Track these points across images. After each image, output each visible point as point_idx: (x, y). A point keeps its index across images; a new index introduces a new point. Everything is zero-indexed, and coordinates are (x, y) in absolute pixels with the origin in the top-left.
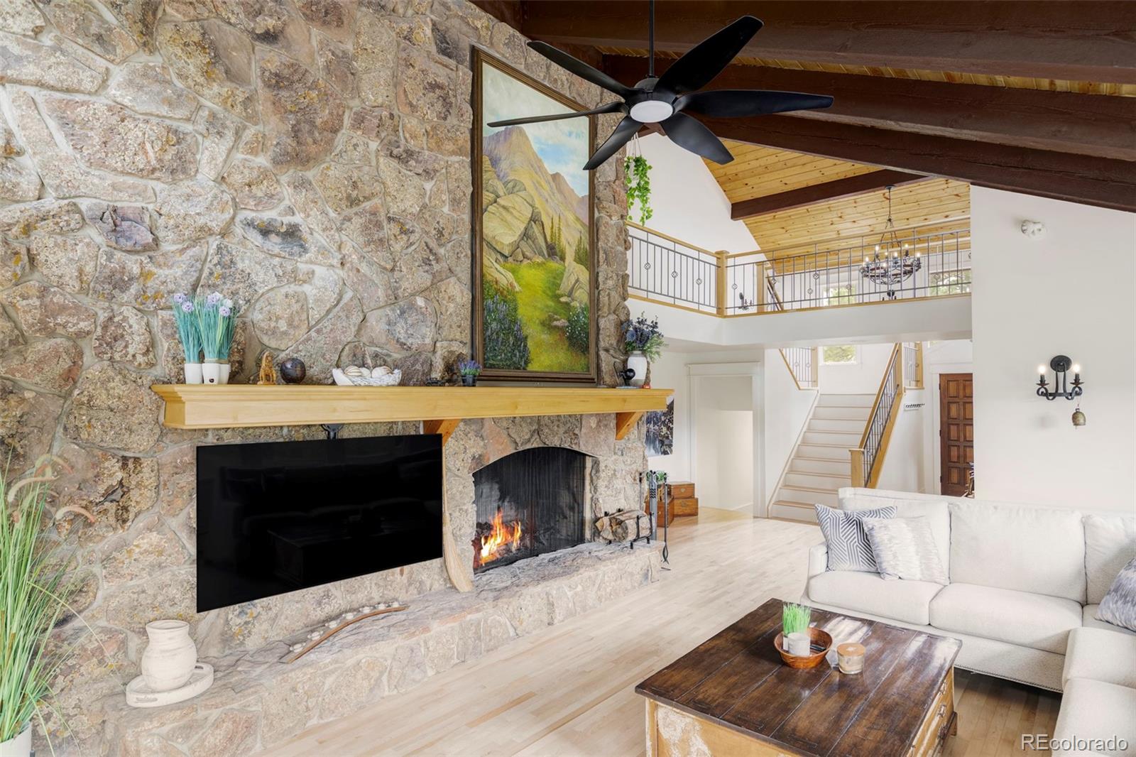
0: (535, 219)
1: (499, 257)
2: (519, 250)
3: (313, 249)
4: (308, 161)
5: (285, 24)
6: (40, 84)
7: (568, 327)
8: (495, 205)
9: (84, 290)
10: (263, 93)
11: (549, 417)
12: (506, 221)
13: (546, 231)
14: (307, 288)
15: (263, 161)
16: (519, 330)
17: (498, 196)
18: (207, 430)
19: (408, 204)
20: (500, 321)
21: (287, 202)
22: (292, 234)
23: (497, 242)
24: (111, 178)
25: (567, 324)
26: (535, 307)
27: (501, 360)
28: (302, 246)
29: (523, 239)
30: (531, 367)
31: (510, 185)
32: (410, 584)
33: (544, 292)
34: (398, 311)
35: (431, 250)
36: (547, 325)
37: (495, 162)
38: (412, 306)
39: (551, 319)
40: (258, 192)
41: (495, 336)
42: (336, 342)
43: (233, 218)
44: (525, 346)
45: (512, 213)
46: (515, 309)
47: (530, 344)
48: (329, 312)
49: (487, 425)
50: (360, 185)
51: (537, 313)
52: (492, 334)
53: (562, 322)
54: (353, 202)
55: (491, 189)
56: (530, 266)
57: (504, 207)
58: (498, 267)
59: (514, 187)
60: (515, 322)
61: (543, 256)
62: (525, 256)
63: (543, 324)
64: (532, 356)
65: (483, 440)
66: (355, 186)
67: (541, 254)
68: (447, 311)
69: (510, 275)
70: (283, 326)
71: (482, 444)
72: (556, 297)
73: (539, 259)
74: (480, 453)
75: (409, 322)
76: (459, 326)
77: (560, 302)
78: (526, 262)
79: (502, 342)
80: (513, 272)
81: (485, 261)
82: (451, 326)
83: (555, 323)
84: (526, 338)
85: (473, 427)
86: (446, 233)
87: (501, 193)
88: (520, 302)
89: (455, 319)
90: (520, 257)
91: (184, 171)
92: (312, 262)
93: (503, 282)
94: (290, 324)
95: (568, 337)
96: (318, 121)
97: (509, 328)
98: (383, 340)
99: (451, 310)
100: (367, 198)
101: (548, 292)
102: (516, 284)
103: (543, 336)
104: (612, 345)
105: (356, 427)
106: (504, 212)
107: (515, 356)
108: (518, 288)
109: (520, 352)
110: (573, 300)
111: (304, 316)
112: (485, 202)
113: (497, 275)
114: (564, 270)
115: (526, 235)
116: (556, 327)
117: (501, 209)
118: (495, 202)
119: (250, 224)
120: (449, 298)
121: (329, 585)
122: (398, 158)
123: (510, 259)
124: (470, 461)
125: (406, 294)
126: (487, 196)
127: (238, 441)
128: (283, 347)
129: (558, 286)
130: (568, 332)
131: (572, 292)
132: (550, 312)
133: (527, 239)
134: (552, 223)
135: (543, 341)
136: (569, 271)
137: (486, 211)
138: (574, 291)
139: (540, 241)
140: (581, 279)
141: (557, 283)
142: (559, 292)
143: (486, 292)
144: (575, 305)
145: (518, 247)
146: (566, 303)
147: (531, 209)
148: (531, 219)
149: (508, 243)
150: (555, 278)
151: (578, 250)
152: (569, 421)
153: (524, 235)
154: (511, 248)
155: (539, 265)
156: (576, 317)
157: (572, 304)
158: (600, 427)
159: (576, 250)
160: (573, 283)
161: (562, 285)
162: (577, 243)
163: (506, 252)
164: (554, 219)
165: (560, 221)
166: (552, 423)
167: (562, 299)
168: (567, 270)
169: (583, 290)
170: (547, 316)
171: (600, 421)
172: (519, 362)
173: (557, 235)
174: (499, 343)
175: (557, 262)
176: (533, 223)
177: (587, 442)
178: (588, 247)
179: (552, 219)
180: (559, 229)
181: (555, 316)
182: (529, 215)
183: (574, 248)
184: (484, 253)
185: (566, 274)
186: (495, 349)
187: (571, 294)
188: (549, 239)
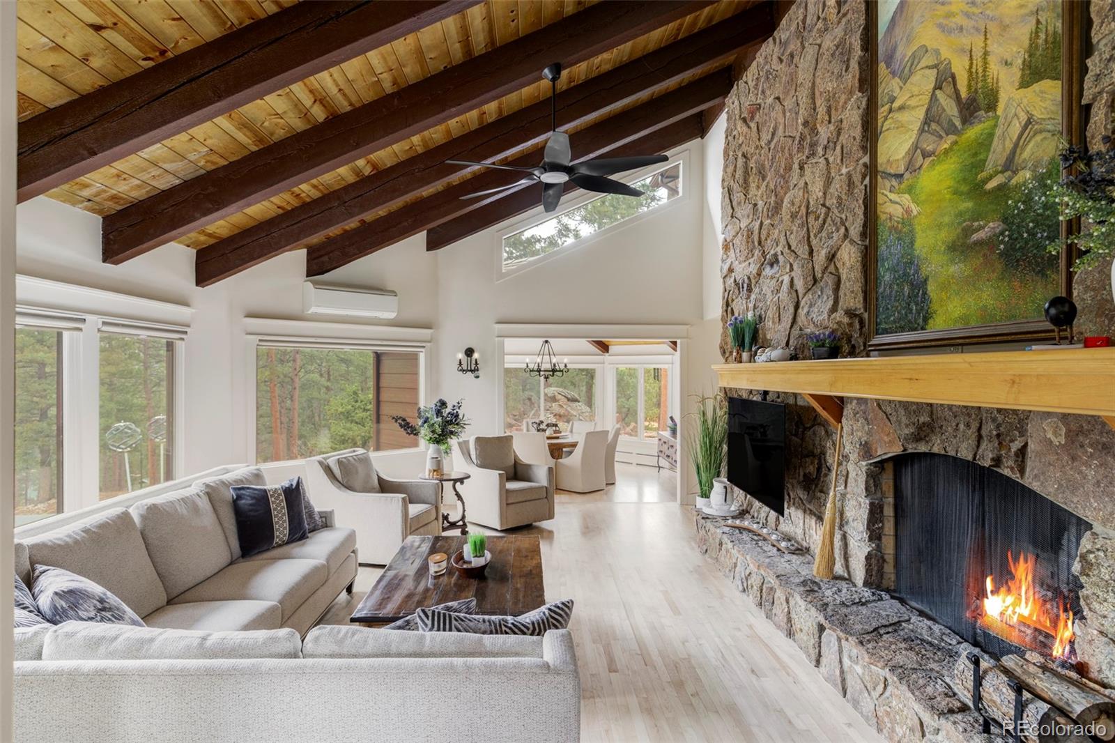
0: (945, 79)
1: (894, 182)
2: (919, 150)
3: (781, 265)
4: (781, 204)
6: (734, 237)
7: (1002, 233)
8: (890, 115)
10: (770, 176)
11: (950, 407)
12: (902, 126)
13: (959, 86)
14: (780, 295)
15: (769, 220)
16: (918, 270)
17: (894, 100)
19: (818, 191)
20: (894, 269)
21: (776, 240)
22: (777, 260)
23: (891, 164)
24: (743, 265)
25: (1001, 227)
26: (939, 226)
27: (894, 322)
28: (779, 266)
29: (923, 131)
30: (932, 325)
31: (907, 70)
33: (955, 192)
34: (820, 292)
35: (833, 222)
36: (960, 247)
38: (827, 283)
39: (968, 232)
40: (769, 241)
41: (888, 291)
43: (762, 264)
44: (925, 293)
45: (908, 107)
46: (912, 243)
47: (931, 288)
48: (784, 308)
49: (870, 406)
50: (794, 201)
51: (943, 234)
52: (885, 289)
53: (993, 227)
54: (793, 217)
55: (886, 100)
56: (933, 164)
57: (900, 109)
58: (893, 196)
59: (912, 65)
60: (912, 263)
61: (955, 130)
62: (925, 155)
63: (952, 248)
64: (934, 306)
65: (868, 423)
66: (794, 204)
67: (951, 129)
68: (843, 279)
69: (906, 200)
70: (771, 323)
71: (867, 428)
72: (977, 190)
73: (949, 142)
74: (866, 439)
75: (824, 300)
76: (852, 292)
77: (986, 193)
78: (927, 163)
79: (896, 297)
80: (910, 190)
81: (880, 199)
82: (845, 295)
83: (975, 237)
84: (926, 280)
85: (862, 408)
86: (844, 197)
87: (896, 91)
88: (918, 228)
89: (848, 285)
90: (920, 160)
91: (755, 247)
92: (782, 275)
93: (897, 212)
94: (773, 322)
95: (1001, 255)
96: (782, 171)
97: (904, 274)
98: (806, 322)
99: (844, 277)
100: (800, 208)
101: (963, 188)
102: (913, 206)
103: (953, 269)
106: (900, 116)
107: (911, 311)
108: (915, 210)
109: (917, 304)
110: (1015, 172)
111: (778, 314)
112: (880, 123)
113: (892, 209)
114: (996, 126)
115: (927, 121)
116: (980, 243)
117: (896, 115)
118: (890, 111)
119: (768, 264)
120: (844, 263)
122: (813, 155)
123: (907, 175)
124: (858, 447)
125: (820, 275)
126: (882, 113)
128: (772, 338)
129: (981, 165)
130: (1002, 242)
131: (1014, 157)
132: (964, 221)
133: (929, 126)
134: (971, 59)
135: (953, 277)
136: (1006, 119)
137: (881, 133)
138: (1018, 151)
139: (949, 112)
140: (1037, 114)
141: (980, 160)
142: (984, 175)
143: (879, 237)
144: (1021, 180)
145: (917, 148)
146: (1001, 187)
147: (935, 71)
148: (935, 88)
149: (904, 154)
150: (975, 154)
151: (1030, 56)
152: (994, 420)
153: (925, 123)
154: (907, 159)
155: (946, 152)
156: (1024, 203)
157: (1013, 182)
158: (1082, 446)
159: (1024, 61)
160: (1015, 138)
161: (990, 156)
162: (1027, 43)
163: (901, 170)
164: (974, 49)
165: (986, 39)
166: (955, 417)
167: (990, 185)
168: (1001, 121)
169: (1044, 135)
170: (959, 230)
171: (1081, 431)
172: (916, 320)
173: (980, 70)
174: (893, 298)
175: (980, 121)
176: (938, 92)
177: (1043, 473)
178: (1059, 24)
179: (971, 51)
180: (986, 54)
181: (976, 224)
182: (932, 86)
183: (1020, 61)
184: (878, 190)
185: (998, 132)
186: (888, 309)
187: (1010, 165)
188: (964, 94)
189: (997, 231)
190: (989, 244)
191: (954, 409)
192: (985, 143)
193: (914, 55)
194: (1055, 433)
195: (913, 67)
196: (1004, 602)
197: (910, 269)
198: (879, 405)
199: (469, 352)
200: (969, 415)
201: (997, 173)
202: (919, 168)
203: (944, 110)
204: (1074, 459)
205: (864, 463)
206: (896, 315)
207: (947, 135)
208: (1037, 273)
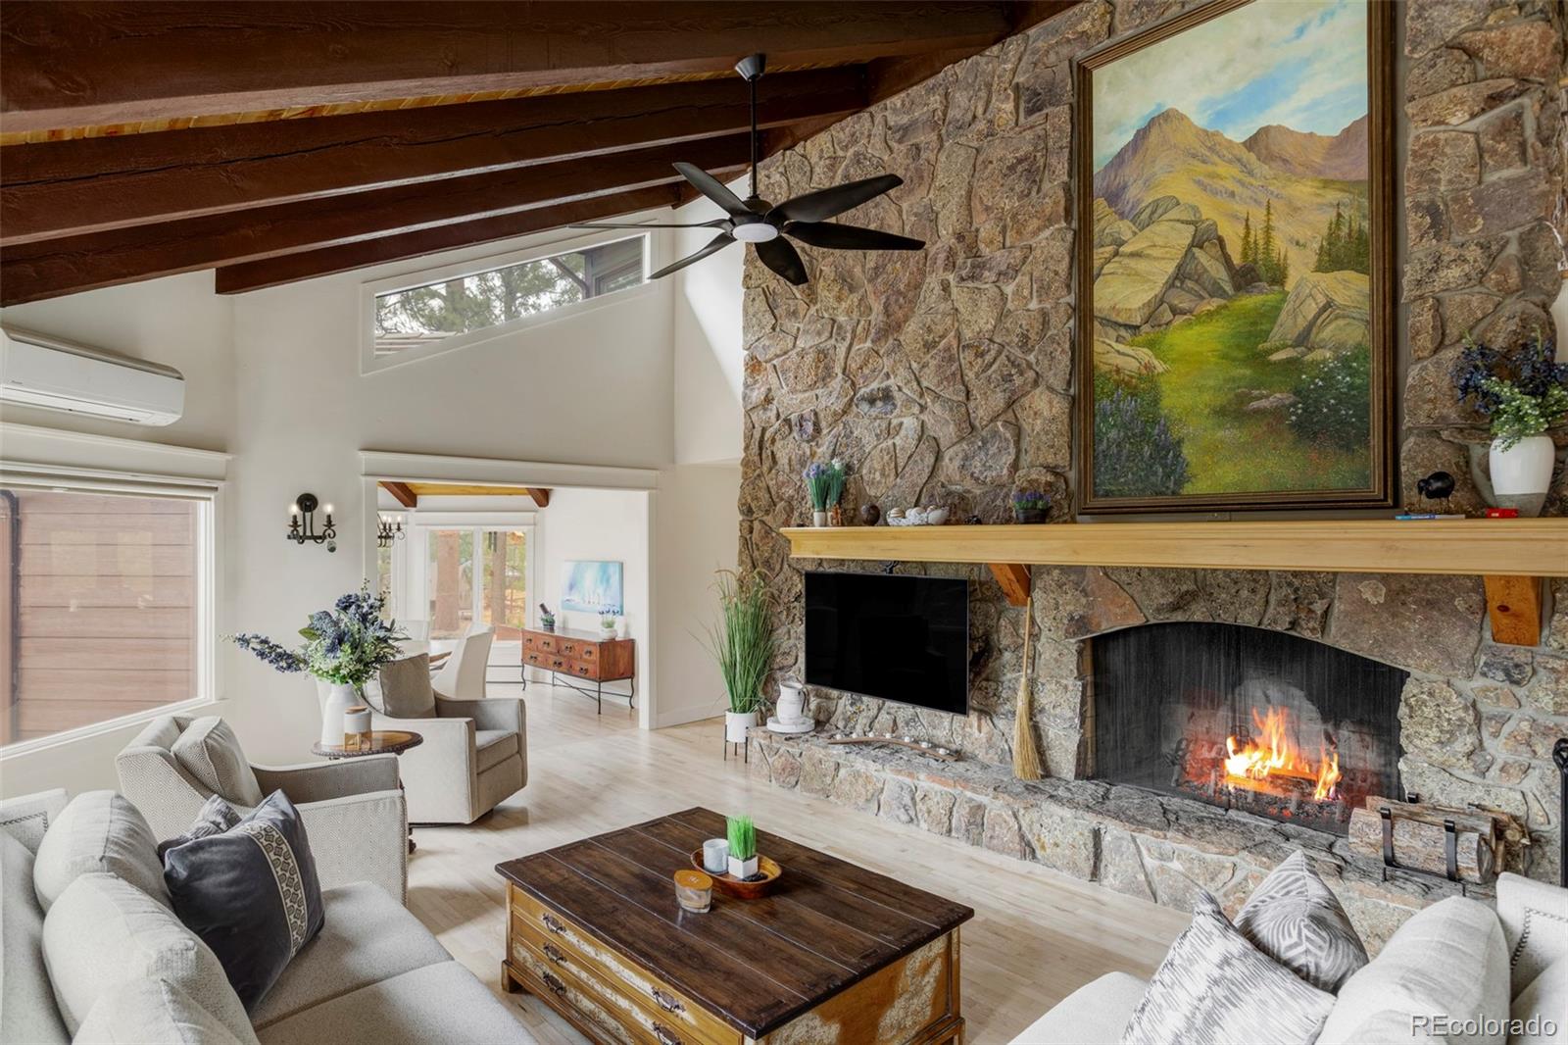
0: (1205, 238)
1: (1123, 332)
2: (1165, 305)
3: (899, 404)
4: (900, 327)
5: (883, 219)
6: (777, 356)
7: (1294, 405)
8: (1116, 259)
9: (792, 471)
10: (869, 288)
11: (1227, 573)
12: (1137, 274)
13: (1229, 250)
14: (898, 441)
15: (869, 344)
16: (1165, 431)
17: (1122, 243)
18: (843, 560)
19: (982, 322)
20: (1125, 426)
21: (885, 370)
22: (887, 396)
23: (1118, 313)
24: (801, 396)
25: (1292, 399)
26: (1201, 389)
27: (1125, 483)
28: (893, 404)
29: (1172, 285)
30: (1188, 489)
31: (1144, 216)
32: (991, 747)
33: (1225, 356)
34: (980, 444)
35: (1013, 363)
36: (1234, 411)
37: (1113, 198)
38: (995, 433)
39: (1243, 399)
40: (866, 371)
41: (1114, 449)
42: (914, 485)
43: (852, 399)
44: (1177, 456)
45: (1148, 256)
46: (1156, 401)
47: (1187, 451)
48: (910, 458)
49: (1089, 574)
50: (933, 327)
51: (1207, 397)
52: (1109, 447)
53: (1279, 397)
54: (928, 346)
55: (1108, 240)
56: (1189, 324)
57: (1133, 255)
58: (1121, 347)
59: (1153, 213)
60: (1155, 422)
61: (1223, 294)
62: (1175, 311)
63: (1221, 412)
64: (1190, 471)
65: (1086, 595)
66: (929, 330)
67: (1216, 291)
68: (1033, 430)
69: (1145, 354)
70: (878, 476)
71: (1084, 601)
72: (1258, 359)
73: (1213, 304)
74: (1081, 613)
75: (990, 452)
76: (1052, 447)
77: (1270, 363)
78: (1179, 320)
79: (1128, 457)
80: (1151, 345)
81: (1098, 347)
82: (1038, 449)
83: (1255, 404)
84: (1179, 442)
85: (1073, 577)
86: (1033, 336)
87: (1126, 235)
88: (1165, 388)
89: (1044, 438)
90: (1168, 316)
91: (830, 376)
92: (900, 416)
93: (1130, 365)
94: (883, 475)
95: (1293, 425)
96: (902, 287)
97: (1143, 433)
98: (957, 478)
99: (1037, 429)
100: (942, 337)
101: (1236, 354)
102: (1156, 362)
103: (1220, 434)
104: (1443, 418)
105: (941, 566)
106: (1132, 263)
107: (1155, 473)
108: (1160, 366)
109: (1164, 466)
110: (1311, 349)
111: (893, 465)
112: (1097, 264)
113: (1120, 361)
114: (1284, 300)
115: (1180, 276)
116: (1257, 411)
117: (1126, 261)
118: (1116, 254)
119: (863, 399)
120: (1036, 413)
121: (919, 710)
122: (973, 278)
123: (1145, 328)
124: (1066, 622)
125: (984, 423)
126: (1100, 254)
127: (859, 571)
128: (879, 494)
129: (1265, 335)
130: (1294, 414)
131: (1309, 333)
132: (1239, 387)
133: (1182, 283)
134: (1247, 227)
135: (1222, 442)
136: (1297, 296)
137: (1099, 275)
138: (1315, 330)
139: (1213, 273)
140: (1339, 300)
141: (1262, 330)
142: (1267, 345)
143: (1098, 390)
144: (1319, 358)
145: (1162, 302)
146: (1290, 361)
147: (1192, 228)
148: (1192, 245)
149: (1140, 304)
150: (1254, 323)
151: (1329, 244)
152: (1290, 584)
153: (1176, 278)
154: (1146, 311)
155: (1210, 314)
156: (1322, 380)
157: (1309, 357)
158: (1404, 604)
159: (1322, 247)
160: (1310, 317)
161: (1276, 329)
162: (1325, 231)
163: (1137, 321)
164: (1251, 219)
165: (1269, 213)
166: (1236, 583)
167: (1276, 357)
168: (1291, 297)
169: (1348, 321)
170: (1231, 396)
171: (1403, 590)
172: (1163, 483)
173: (1261, 242)
174: (1123, 458)
175: (1261, 292)
176: (1196, 250)
177: (1354, 631)
178: (1366, 224)
179: (1247, 220)
180: (1268, 229)
181: (1256, 392)
182: (1188, 241)
183: (1316, 246)
184: (1095, 337)
185: (1287, 307)
186: (1115, 469)
187: (1303, 339)
188: (1237, 260)
189: (1287, 402)
190: (1278, 413)
191: (1233, 575)
192: (1272, 313)
193: (1156, 204)
194: (1375, 594)
195: (1156, 215)
196: (1250, 758)
197: (1153, 428)
198: (1106, 574)
199: (308, 502)
200: (1255, 581)
201: (1285, 347)
202: (1167, 324)
203: (1206, 271)
204: (1394, 615)
205: (1073, 641)
206: (1130, 476)
207: (1212, 296)
208: (1341, 447)
